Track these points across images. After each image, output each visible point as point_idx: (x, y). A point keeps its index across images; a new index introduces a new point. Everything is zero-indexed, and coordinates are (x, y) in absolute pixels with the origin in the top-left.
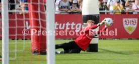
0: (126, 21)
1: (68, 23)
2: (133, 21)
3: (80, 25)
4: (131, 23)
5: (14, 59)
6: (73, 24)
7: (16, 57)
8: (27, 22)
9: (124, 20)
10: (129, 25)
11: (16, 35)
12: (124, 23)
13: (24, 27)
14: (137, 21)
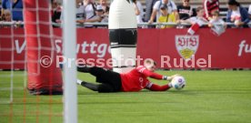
0: (179, 40)
1: (85, 43)
2: (191, 40)
3: (105, 45)
4: (189, 43)
5: (9, 102)
6: (93, 45)
7: (12, 99)
8: (17, 42)
9: (177, 38)
10: (185, 47)
11: (12, 62)
12: (177, 43)
13: (13, 49)
14: (198, 40)
